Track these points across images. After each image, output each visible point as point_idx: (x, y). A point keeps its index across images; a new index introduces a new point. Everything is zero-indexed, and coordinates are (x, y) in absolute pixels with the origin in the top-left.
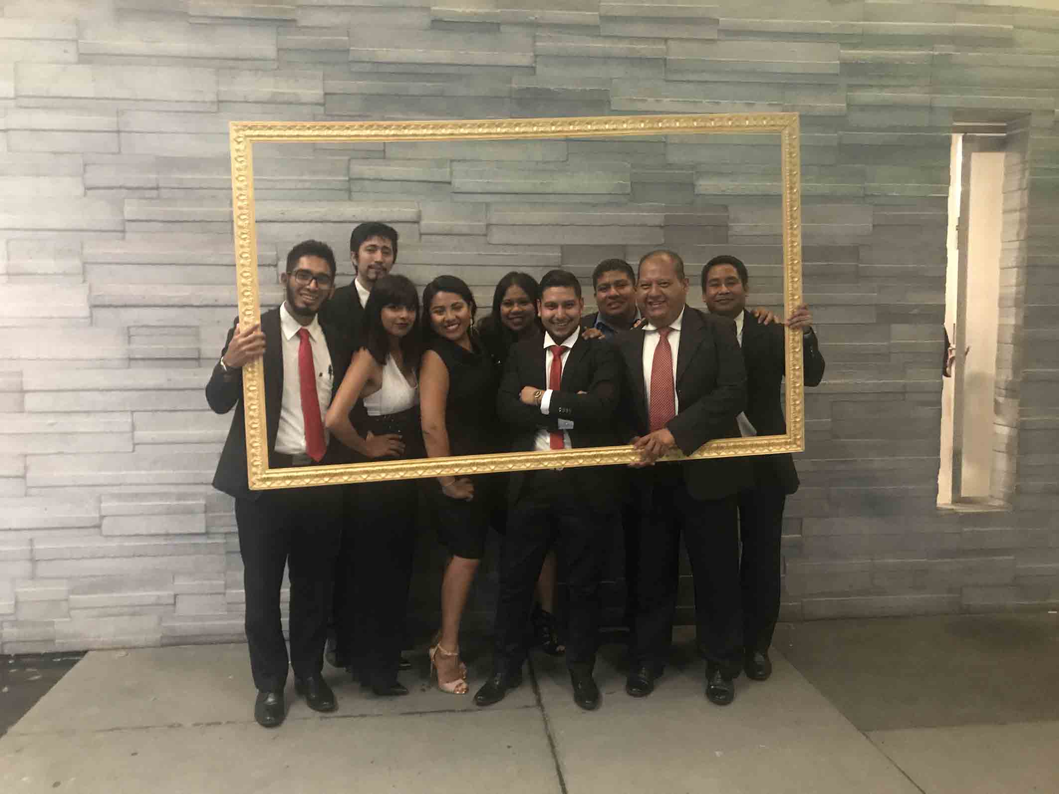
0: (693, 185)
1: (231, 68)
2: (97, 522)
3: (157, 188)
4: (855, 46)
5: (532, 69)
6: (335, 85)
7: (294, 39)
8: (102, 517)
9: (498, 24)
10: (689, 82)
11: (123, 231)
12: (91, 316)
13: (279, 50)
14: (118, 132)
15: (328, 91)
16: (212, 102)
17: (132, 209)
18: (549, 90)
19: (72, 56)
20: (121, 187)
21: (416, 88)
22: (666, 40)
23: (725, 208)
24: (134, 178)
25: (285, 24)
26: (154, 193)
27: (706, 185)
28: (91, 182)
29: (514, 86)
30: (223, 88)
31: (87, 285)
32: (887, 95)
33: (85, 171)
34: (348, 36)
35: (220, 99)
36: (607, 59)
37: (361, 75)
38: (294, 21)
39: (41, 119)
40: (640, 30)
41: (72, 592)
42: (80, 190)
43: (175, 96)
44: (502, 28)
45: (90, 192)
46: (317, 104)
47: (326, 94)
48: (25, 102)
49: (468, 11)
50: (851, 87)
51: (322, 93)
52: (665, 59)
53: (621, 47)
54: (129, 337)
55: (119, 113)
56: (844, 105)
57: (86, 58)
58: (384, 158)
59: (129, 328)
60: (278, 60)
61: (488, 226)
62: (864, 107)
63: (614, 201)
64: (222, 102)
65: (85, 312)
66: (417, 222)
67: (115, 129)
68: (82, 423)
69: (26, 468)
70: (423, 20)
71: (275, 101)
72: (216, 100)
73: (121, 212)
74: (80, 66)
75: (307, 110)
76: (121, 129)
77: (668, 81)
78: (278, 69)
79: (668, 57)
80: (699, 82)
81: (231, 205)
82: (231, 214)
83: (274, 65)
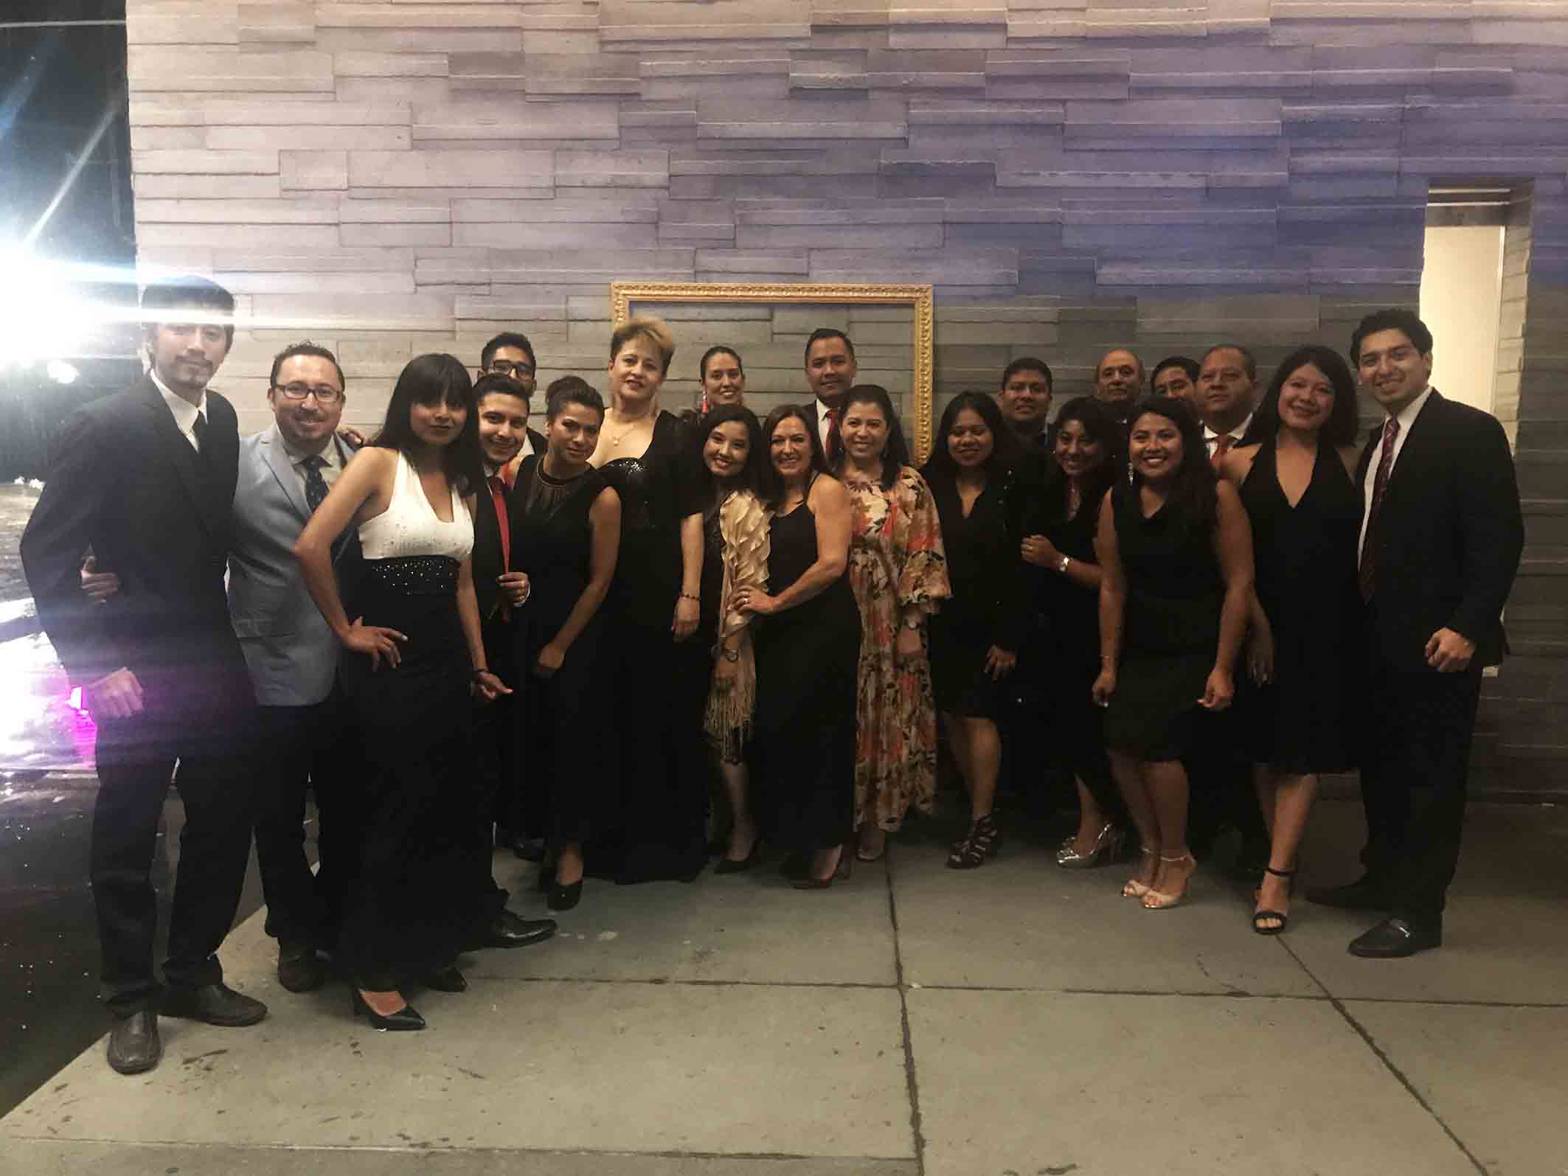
0: (1093, 275)
1: (569, 149)
3: (489, 284)
4: (1300, 101)
5: (904, 140)
6: (681, 165)
7: (637, 115)
9: (866, 90)
10: (1092, 150)
11: (453, 331)
13: (621, 127)
14: (451, 223)
15: (672, 173)
16: (548, 188)
17: (461, 308)
18: (922, 165)
19: (406, 143)
20: (453, 283)
21: (770, 165)
22: (1064, 102)
23: (1132, 300)
24: (467, 272)
25: (627, 98)
26: (485, 289)
27: (1109, 273)
28: (421, 279)
29: (884, 161)
30: (560, 172)
32: (1342, 160)
33: (416, 265)
34: (697, 110)
35: (557, 184)
36: (993, 126)
37: (709, 154)
38: (638, 94)
39: (374, 211)
40: (1035, 91)
42: (411, 288)
43: (509, 182)
44: (872, 95)
45: (419, 289)
46: (661, 187)
47: (670, 176)
48: (355, 193)
49: (832, 76)
50: (1295, 151)
51: (667, 174)
52: (1063, 125)
53: (1011, 112)
55: (452, 201)
56: (1285, 174)
57: (419, 144)
58: (734, 247)
60: (619, 139)
62: (1311, 176)
63: (996, 294)
64: (557, 187)
67: (449, 220)
70: (781, 88)
71: (614, 186)
72: (552, 184)
73: (452, 311)
74: (414, 153)
75: (648, 195)
76: (454, 220)
77: (1065, 151)
78: (619, 149)
79: (1066, 123)
80: (1103, 151)
81: (567, 302)
82: (566, 310)
83: (615, 145)
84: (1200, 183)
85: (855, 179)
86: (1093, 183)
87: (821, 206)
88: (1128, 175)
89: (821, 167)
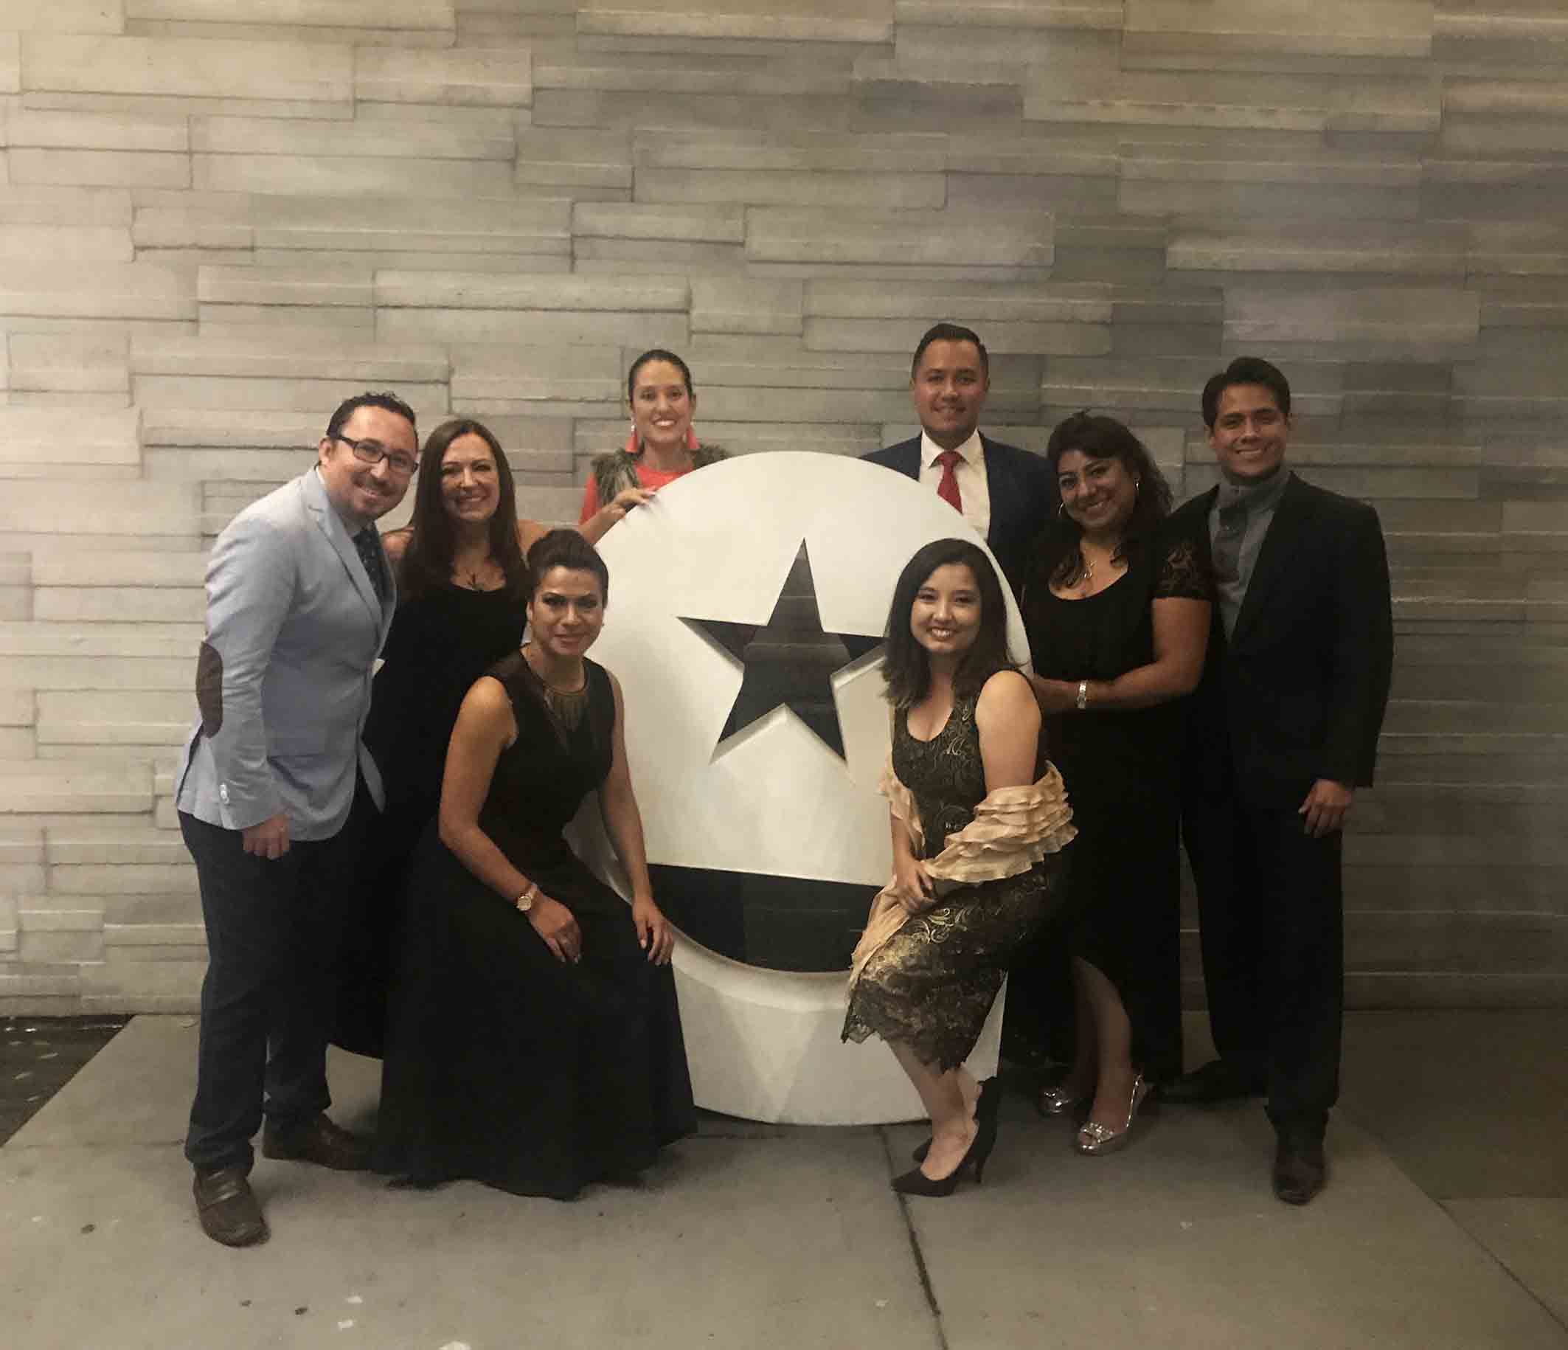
0: (1162, 253)
1: (377, 44)
2: (148, 806)
3: (252, 249)
4: (1457, 7)
5: (887, 48)
6: (550, 74)
8: (157, 797)
10: (1160, 71)
11: (195, 321)
12: (142, 465)
13: (458, 13)
14: (190, 153)
15: (537, 85)
16: (346, 102)
17: (207, 285)
18: (914, 84)
19: (115, 23)
20: (192, 246)
21: (690, 78)
23: (1218, 292)
24: (215, 231)
26: (246, 257)
27: (1184, 253)
28: (142, 239)
29: (858, 76)
30: (363, 79)
31: (136, 410)
32: (1511, 95)
33: (134, 218)
35: (359, 96)
36: (1018, 30)
37: (594, 57)
39: (64, 130)
41: (107, 918)
42: (126, 251)
43: (282, 91)
45: (141, 255)
46: (521, 106)
47: (535, 90)
48: (33, 99)
50: (1450, 81)
51: (528, 86)
52: (1121, 32)
53: (1047, 9)
54: (204, 497)
55: (191, 120)
56: (1438, 113)
57: (138, 26)
58: (632, 200)
59: (203, 483)
60: (458, 30)
61: (806, 319)
62: (1471, 117)
63: (1022, 278)
64: (361, 101)
65: (135, 457)
66: (686, 312)
67: (185, 147)
68: (128, 642)
69: (36, 713)
71: (450, 101)
72: (351, 98)
73: (193, 287)
74: (128, 41)
75: (503, 116)
76: (194, 148)
77: (1124, 70)
78: (455, 45)
79: (1126, 28)
80: (1182, 72)
81: (374, 278)
82: (373, 294)
83: (450, 39)
84: (1315, 124)
85: (814, 102)
86: (1159, 118)
87: (763, 142)
88: (1213, 109)
89: (762, 82)
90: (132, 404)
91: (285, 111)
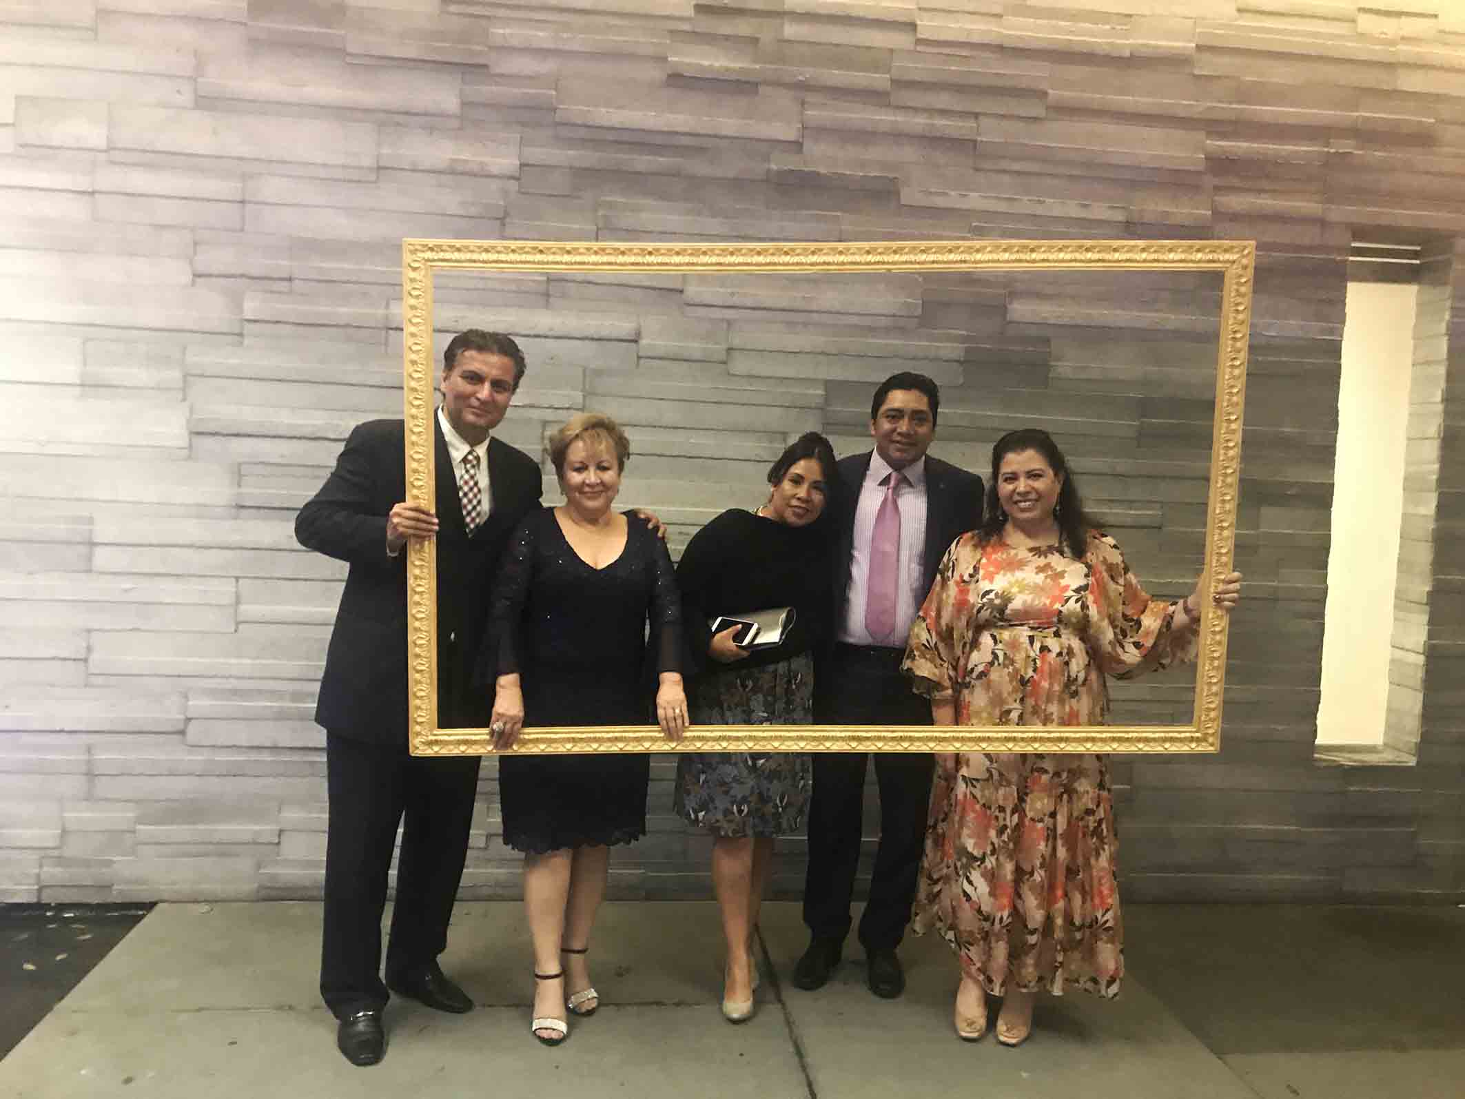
0: (1004, 309)
1: (398, 124)
2: (181, 726)
3: (290, 279)
4: (1224, 136)
5: (797, 146)
6: (537, 154)
7: (486, 91)
8: (189, 720)
9: (757, 84)
10: (1004, 171)
11: (241, 335)
12: (190, 446)
13: (463, 104)
14: (242, 202)
15: (525, 161)
16: (370, 169)
17: (252, 306)
18: (818, 174)
19: (186, 98)
20: (242, 276)
21: (643, 162)
22: (976, 116)
23: (1047, 341)
24: (257, 264)
25: (473, 69)
26: (284, 286)
27: (1021, 310)
28: (201, 269)
29: (774, 167)
30: (385, 151)
31: (187, 404)
32: (1267, 202)
33: (194, 251)
34: (556, 90)
35: (381, 164)
36: (898, 136)
37: (570, 143)
38: (485, 66)
39: (139, 180)
40: (943, 100)
41: (140, 820)
42: (186, 278)
43: (319, 157)
44: (761, 89)
45: (198, 280)
46: (512, 178)
47: (522, 165)
48: (117, 156)
49: (717, 64)
50: (1217, 189)
51: (518, 163)
52: (975, 141)
53: (919, 122)
54: (240, 476)
55: (244, 177)
56: (1211, 212)
57: (207, 102)
59: (240, 464)
60: (461, 117)
61: (730, 349)
62: (1235, 216)
63: (897, 325)
64: (381, 168)
65: (184, 442)
66: (636, 341)
67: (239, 198)
68: (169, 591)
69: (89, 649)
70: (656, 74)
71: (454, 171)
72: (375, 166)
73: (240, 307)
74: (197, 114)
75: (494, 185)
76: (247, 198)
77: (977, 170)
78: (460, 129)
79: (979, 139)
80: (1018, 173)
81: (387, 306)
82: (387, 317)
83: (455, 123)
84: (1120, 216)
85: (738, 185)
86: (1002, 207)
87: (699, 214)
88: (1043, 202)
89: (700, 167)
90: (184, 400)
91: (322, 173)
